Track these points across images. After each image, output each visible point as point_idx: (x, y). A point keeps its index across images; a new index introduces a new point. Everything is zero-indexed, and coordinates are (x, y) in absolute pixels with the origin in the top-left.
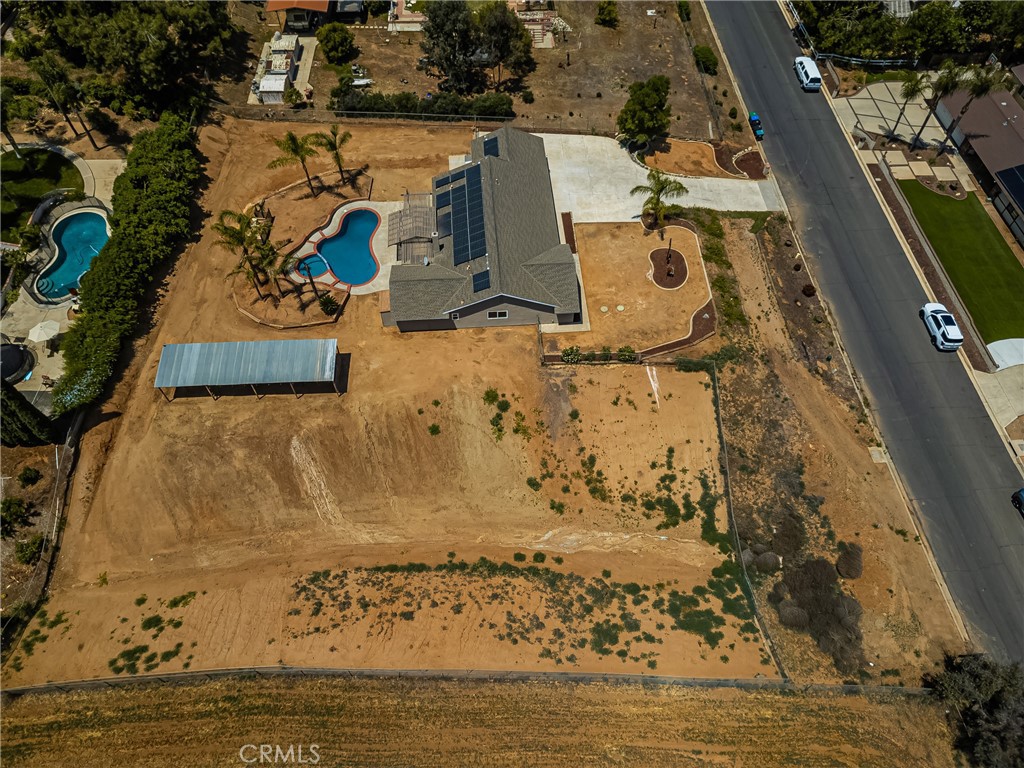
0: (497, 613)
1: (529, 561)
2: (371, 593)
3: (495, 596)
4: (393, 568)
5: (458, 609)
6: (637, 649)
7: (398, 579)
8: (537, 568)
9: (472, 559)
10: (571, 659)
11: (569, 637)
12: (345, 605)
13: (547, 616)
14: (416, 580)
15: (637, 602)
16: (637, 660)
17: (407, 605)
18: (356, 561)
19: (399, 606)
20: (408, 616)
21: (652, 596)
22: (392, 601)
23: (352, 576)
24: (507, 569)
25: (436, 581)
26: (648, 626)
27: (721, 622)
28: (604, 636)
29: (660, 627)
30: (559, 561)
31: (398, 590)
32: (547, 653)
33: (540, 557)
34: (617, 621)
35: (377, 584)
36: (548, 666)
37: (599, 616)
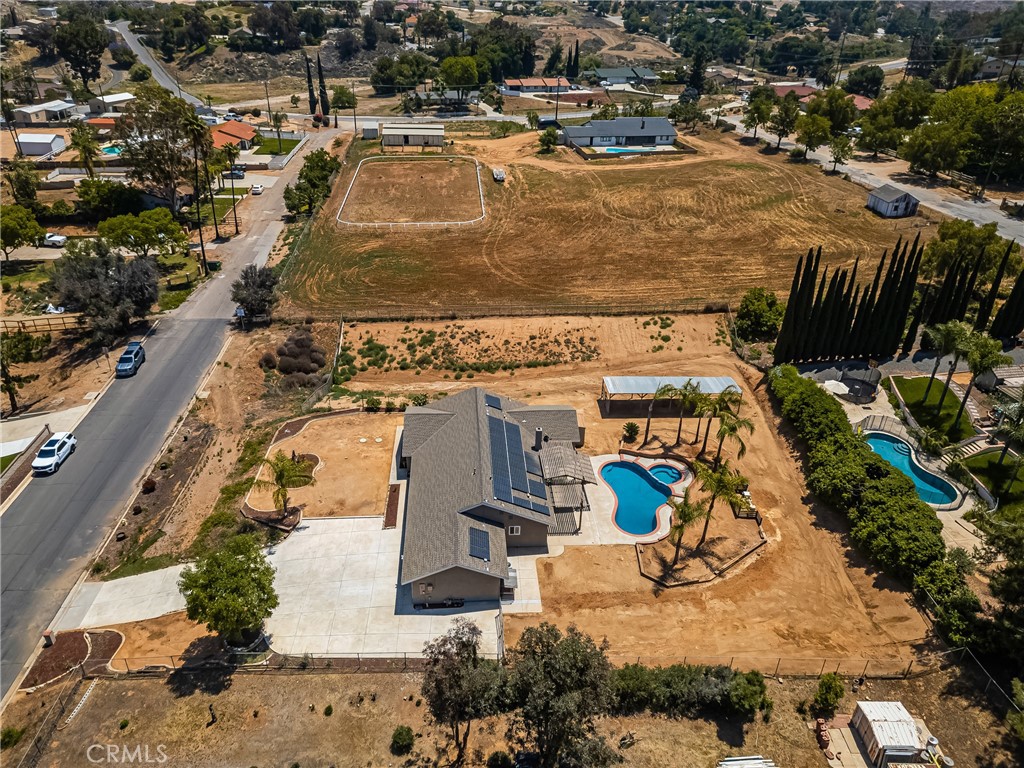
0: (485, 342)
1: (464, 375)
2: (557, 349)
3: (486, 351)
4: (546, 365)
5: (507, 342)
6: (412, 335)
7: (542, 358)
8: (460, 370)
9: (500, 374)
10: (448, 327)
11: (447, 336)
12: (568, 342)
13: (457, 345)
14: (531, 357)
15: (405, 359)
16: (414, 330)
17: (534, 343)
18: (569, 367)
19: (538, 342)
20: (532, 338)
21: (394, 364)
22: (543, 345)
23: (568, 358)
24: (478, 370)
25: (520, 357)
26: (403, 347)
27: (360, 352)
28: (428, 340)
29: (395, 348)
30: (446, 377)
31: (541, 351)
32: (459, 328)
33: (457, 378)
34: (419, 348)
35: (553, 354)
36: (459, 323)
37: (429, 350)
